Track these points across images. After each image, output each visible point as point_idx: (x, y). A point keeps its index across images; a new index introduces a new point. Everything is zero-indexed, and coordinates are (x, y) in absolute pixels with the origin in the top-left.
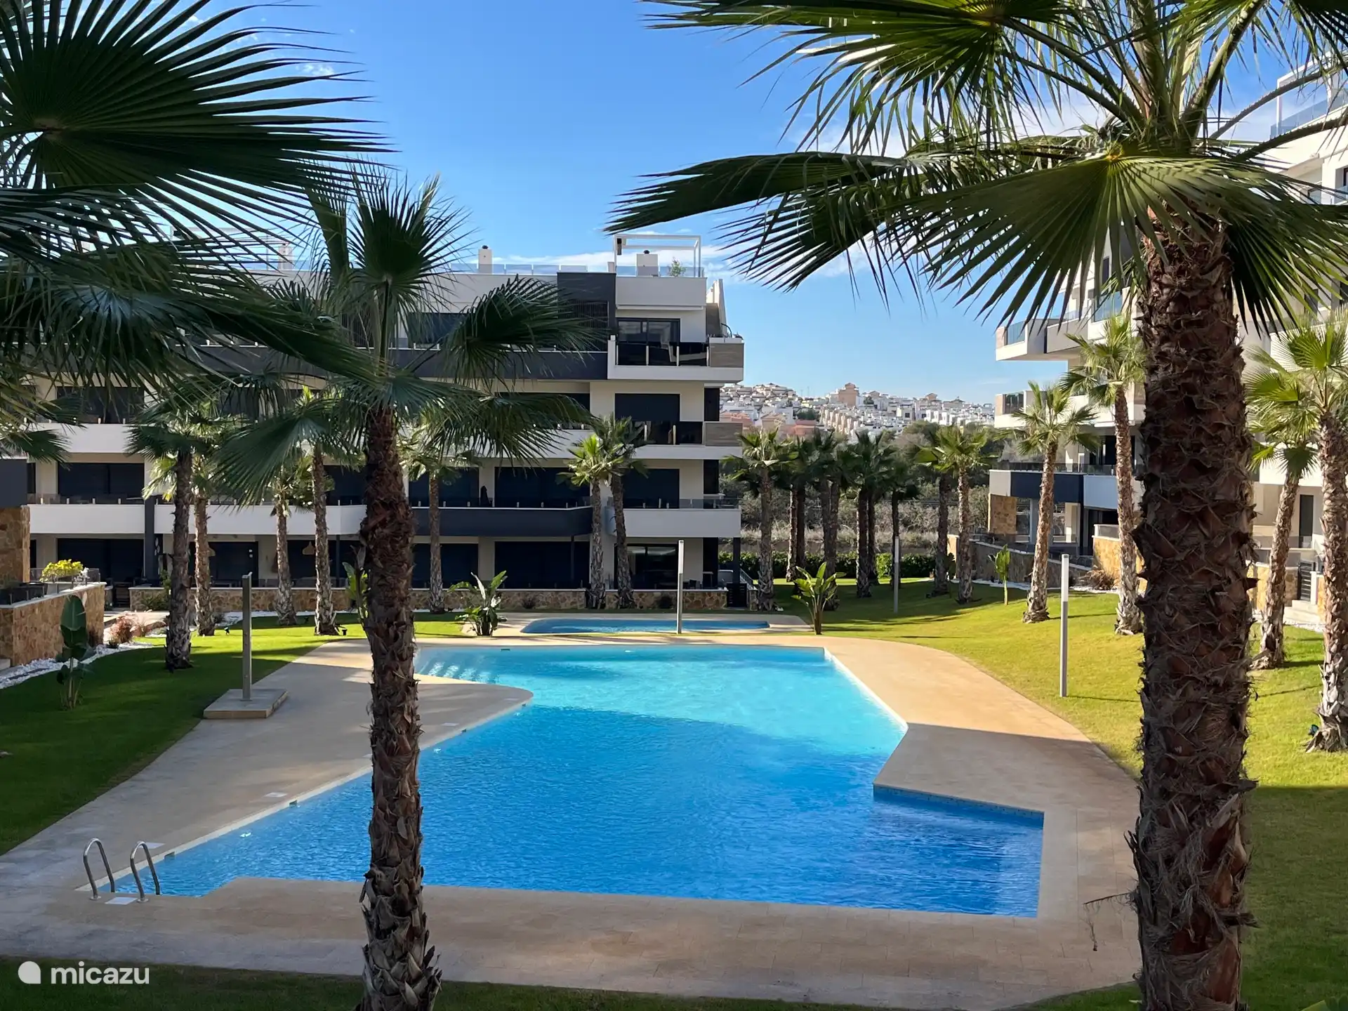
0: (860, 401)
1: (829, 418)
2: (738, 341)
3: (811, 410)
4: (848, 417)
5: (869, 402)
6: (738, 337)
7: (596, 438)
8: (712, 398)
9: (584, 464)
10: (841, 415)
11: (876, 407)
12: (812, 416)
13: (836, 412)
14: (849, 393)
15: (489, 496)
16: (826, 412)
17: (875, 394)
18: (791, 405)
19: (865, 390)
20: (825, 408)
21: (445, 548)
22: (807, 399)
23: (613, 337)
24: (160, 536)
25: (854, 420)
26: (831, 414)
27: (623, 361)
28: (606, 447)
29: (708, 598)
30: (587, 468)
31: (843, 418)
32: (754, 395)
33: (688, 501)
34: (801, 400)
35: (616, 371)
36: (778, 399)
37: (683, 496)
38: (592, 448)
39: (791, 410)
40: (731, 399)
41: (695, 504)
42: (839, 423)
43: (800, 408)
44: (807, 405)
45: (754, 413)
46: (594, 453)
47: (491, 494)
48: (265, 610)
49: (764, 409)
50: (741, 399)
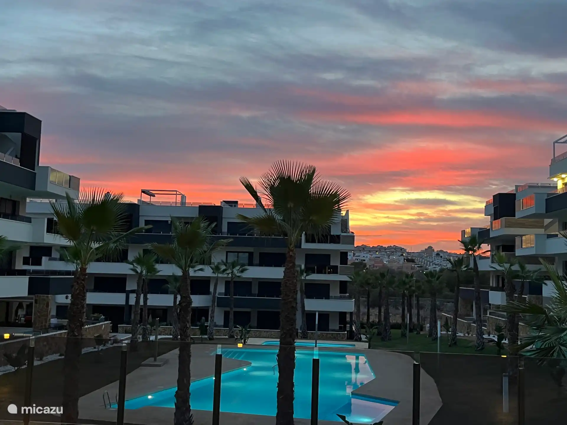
0: (434, 254)
1: (420, 262)
2: (352, 234)
3: (412, 258)
4: (428, 261)
5: (438, 254)
6: (353, 233)
8: (344, 256)
11: (441, 257)
12: (413, 260)
13: (424, 259)
14: (430, 250)
17: (441, 251)
18: (403, 255)
19: (436, 250)
20: (418, 257)
21: (235, 313)
22: (410, 252)
23: (304, 232)
24: (131, 305)
25: (431, 262)
26: (421, 259)
27: (307, 241)
29: (339, 335)
31: (426, 262)
33: (332, 296)
34: (408, 253)
35: (305, 245)
39: (403, 258)
41: (336, 298)
42: (424, 264)
43: (407, 257)
44: (410, 255)
45: (386, 259)
48: (168, 335)
49: (391, 257)
50: (381, 252)
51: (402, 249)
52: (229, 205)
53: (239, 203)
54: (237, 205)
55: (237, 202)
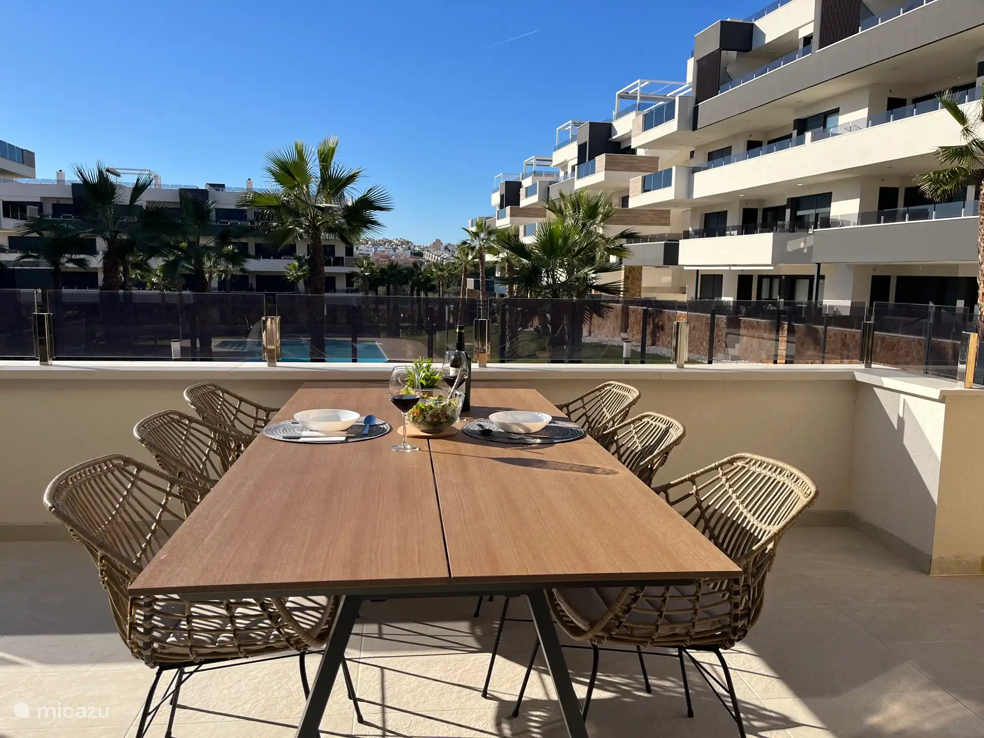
0: (442, 248)
1: (427, 256)
3: (419, 251)
4: (435, 255)
5: (446, 248)
7: (297, 264)
9: (291, 273)
10: (433, 254)
11: (449, 251)
12: (420, 254)
13: (431, 253)
14: (438, 243)
15: (253, 287)
16: (426, 252)
17: (449, 244)
18: (410, 249)
19: (445, 243)
20: (426, 251)
22: (417, 246)
25: (438, 256)
26: (428, 253)
28: (300, 267)
30: (292, 275)
31: (433, 255)
32: (393, 243)
33: (338, 290)
34: (415, 246)
36: (404, 246)
37: (337, 288)
38: (294, 267)
39: (409, 251)
40: (382, 245)
41: (342, 291)
42: (432, 258)
43: (414, 250)
44: (418, 249)
45: (392, 252)
46: (295, 269)
47: (254, 286)
49: (397, 251)
50: (386, 246)
51: (408, 242)
52: (216, 189)
53: (226, 186)
54: (224, 189)
55: (223, 186)
